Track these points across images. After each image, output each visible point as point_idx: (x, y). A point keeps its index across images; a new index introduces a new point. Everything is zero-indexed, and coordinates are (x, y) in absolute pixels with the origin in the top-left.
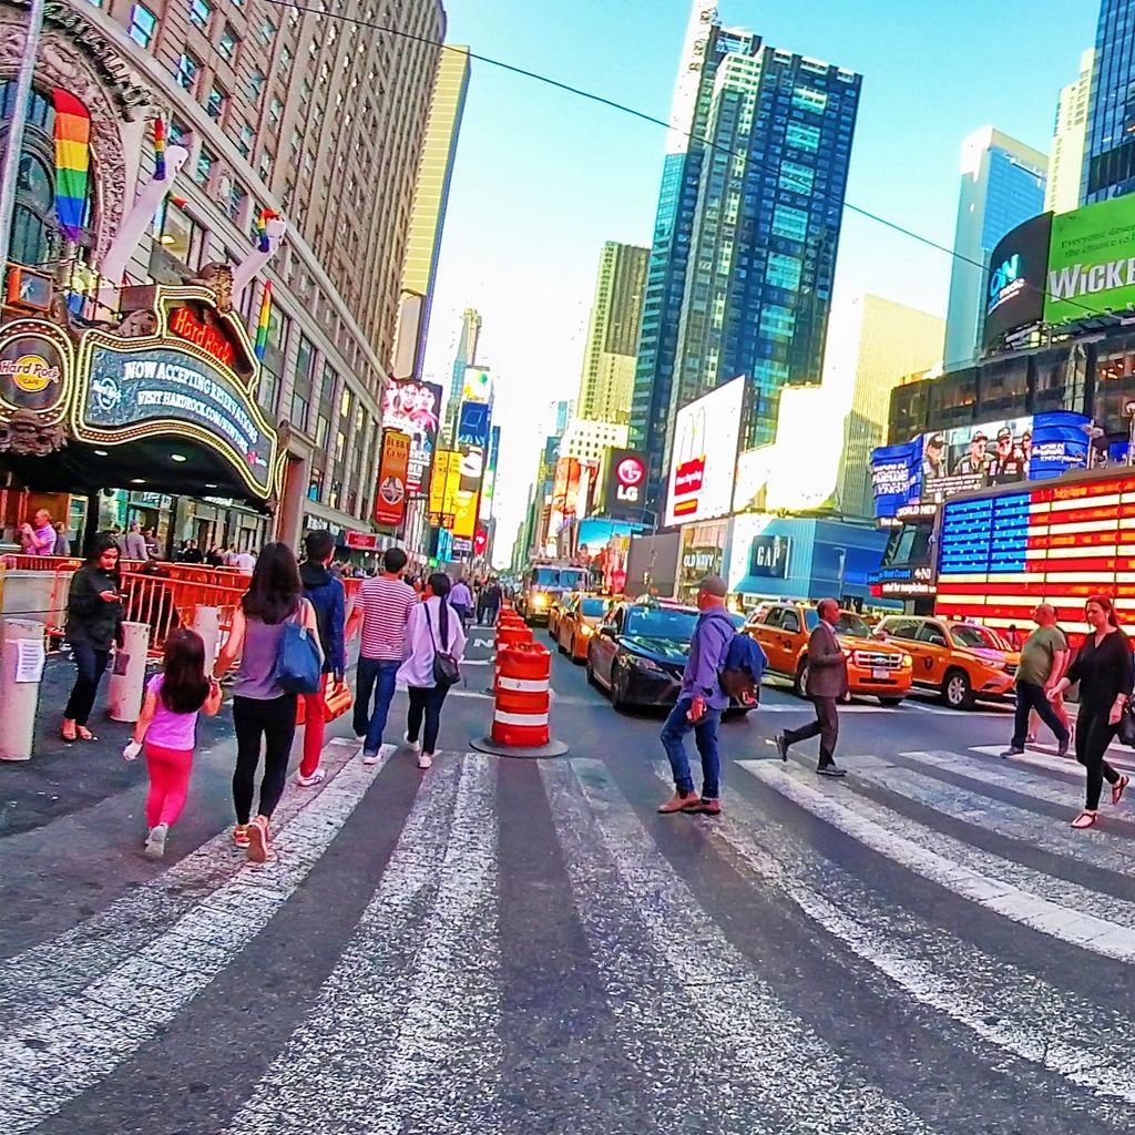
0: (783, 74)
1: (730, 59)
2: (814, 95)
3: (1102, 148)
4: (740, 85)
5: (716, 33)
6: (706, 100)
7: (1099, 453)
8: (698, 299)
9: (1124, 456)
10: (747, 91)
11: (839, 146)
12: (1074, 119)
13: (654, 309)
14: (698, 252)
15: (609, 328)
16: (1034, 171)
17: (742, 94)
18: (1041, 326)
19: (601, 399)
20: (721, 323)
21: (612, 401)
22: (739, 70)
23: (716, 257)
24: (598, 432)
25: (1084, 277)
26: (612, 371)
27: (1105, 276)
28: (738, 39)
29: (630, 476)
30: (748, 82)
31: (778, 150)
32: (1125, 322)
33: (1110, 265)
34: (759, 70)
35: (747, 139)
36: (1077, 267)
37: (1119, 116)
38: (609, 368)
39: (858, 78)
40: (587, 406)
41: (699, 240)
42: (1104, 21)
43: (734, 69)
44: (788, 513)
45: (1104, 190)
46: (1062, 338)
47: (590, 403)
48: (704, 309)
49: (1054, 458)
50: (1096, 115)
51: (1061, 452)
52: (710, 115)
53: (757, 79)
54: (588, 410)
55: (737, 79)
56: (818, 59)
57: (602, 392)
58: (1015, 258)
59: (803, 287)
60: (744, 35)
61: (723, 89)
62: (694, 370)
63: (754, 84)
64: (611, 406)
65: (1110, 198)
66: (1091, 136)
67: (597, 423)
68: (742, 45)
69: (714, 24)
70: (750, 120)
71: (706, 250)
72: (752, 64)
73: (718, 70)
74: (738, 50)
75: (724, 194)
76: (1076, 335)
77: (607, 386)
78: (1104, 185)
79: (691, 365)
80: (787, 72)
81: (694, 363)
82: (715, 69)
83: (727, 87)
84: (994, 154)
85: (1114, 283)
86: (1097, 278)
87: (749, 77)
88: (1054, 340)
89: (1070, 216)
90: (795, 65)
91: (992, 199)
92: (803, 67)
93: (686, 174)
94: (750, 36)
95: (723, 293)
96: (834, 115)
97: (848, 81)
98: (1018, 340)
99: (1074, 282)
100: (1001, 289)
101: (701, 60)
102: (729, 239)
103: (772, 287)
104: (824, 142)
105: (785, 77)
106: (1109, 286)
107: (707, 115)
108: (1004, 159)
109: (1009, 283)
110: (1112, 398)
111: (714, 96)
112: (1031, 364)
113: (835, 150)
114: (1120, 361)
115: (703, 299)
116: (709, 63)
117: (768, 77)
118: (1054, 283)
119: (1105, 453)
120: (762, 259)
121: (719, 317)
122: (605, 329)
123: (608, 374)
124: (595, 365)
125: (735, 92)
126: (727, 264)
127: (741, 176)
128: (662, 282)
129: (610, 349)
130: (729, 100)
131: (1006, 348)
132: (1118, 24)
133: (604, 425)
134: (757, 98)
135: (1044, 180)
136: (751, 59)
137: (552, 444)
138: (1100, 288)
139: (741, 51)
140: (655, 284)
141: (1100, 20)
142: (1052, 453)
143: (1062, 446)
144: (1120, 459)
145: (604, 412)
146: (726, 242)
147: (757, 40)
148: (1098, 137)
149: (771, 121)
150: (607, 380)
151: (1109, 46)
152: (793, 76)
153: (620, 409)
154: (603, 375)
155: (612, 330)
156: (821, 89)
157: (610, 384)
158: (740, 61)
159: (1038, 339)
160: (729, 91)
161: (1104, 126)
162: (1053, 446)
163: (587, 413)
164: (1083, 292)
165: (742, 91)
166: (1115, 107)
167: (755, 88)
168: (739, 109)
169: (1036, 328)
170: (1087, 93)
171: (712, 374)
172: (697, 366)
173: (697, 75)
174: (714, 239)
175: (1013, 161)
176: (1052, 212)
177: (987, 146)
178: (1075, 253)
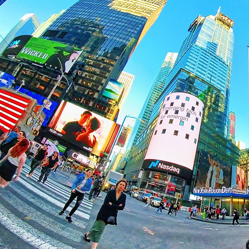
3: (51, 29)
7: (12, 87)
9: (16, 90)
12: (51, 21)
16: (35, 26)
18: (16, 56)
25: (30, 51)
27: (34, 53)
32: (33, 64)
33: (37, 52)
36: (30, 49)
37: (59, 25)
45: (46, 37)
46: (19, 60)
49: (4, 83)
50: (55, 22)
51: (6, 82)
58: (19, 41)
65: (46, 39)
66: (51, 26)
76: (22, 61)
78: (46, 36)
84: (30, 19)
85: (35, 55)
86: (33, 53)
88: (17, 60)
89: (35, 38)
98: (10, 56)
99: (28, 51)
100: (12, 45)
106: (34, 55)
108: (32, 21)
109: (15, 45)
110: (22, 77)
112: (10, 62)
114: (27, 71)
118: (24, 49)
119: (13, 87)
131: (7, 57)
132: (74, 9)
135: (36, 29)
138: (32, 55)
142: (4, 81)
143: (7, 81)
144: (15, 90)
148: (52, 27)
151: (69, 11)
159: (14, 58)
161: (55, 25)
162: (5, 80)
164: (28, 54)
166: (60, 23)
169: (15, 56)
170: (57, 17)
175: (33, 22)
176: (32, 36)
177: (30, 17)
178: (32, 46)
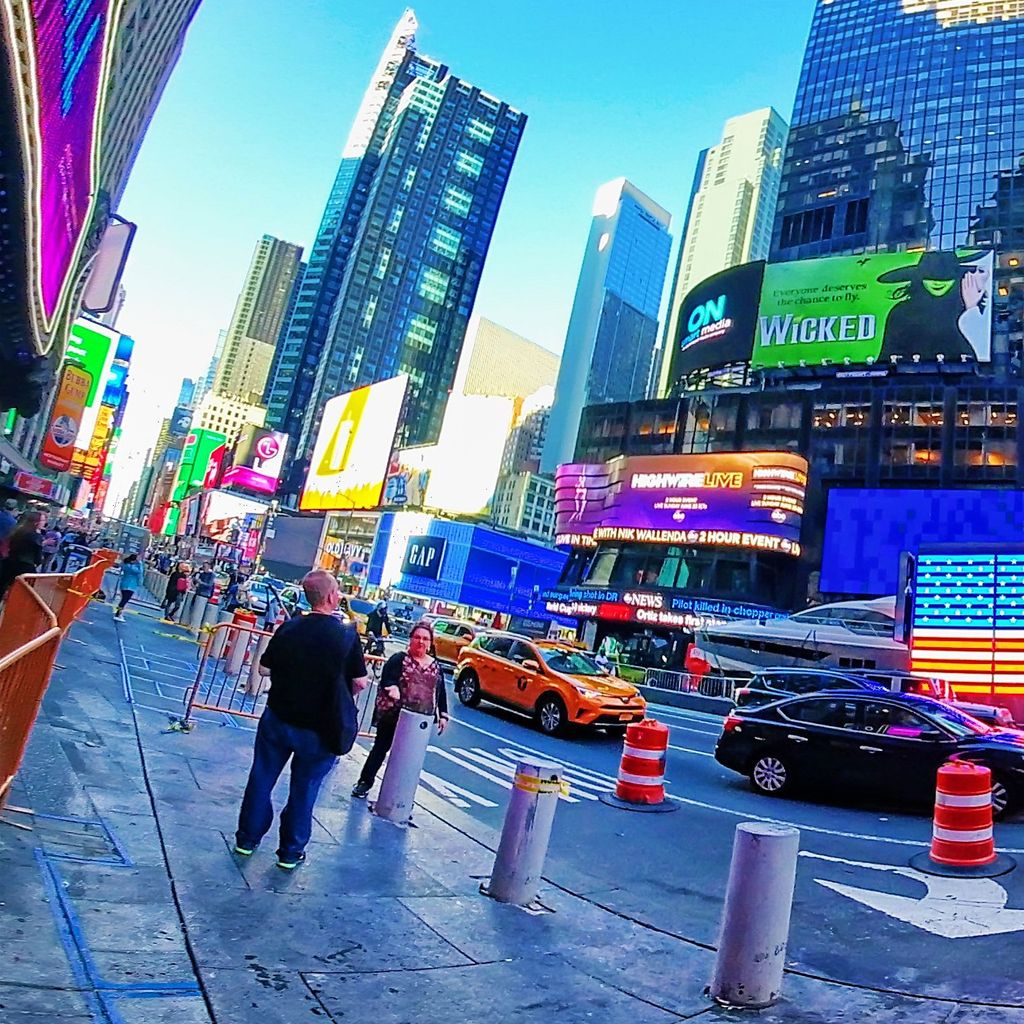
0: (461, 102)
1: (418, 82)
2: (484, 127)
4: (423, 107)
5: (410, 57)
6: (389, 116)
8: (353, 297)
10: (428, 114)
11: (497, 177)
12: (714, 179)
13: (307, 301)
14: (359, 253)
15: (254, 314)
17: (422, 115)
19: (236, 379)
20: (370, 324)
21: (247, 382)
22: (424, 93)
23: (376, 260)
24: (231, 409)
25: (795, 327)
26: (250, 355)
27: (817, 329)
28: (428, 66)
29: (268, 452)
30: (430, 106)
31: (445, 173)
32: (840, 375)
33: (823, 320)
34: (441, 97)
35: (419, 158)
36: (789, 316)
38: (249, 351)
39: (524, 118)
40: (223, 384)
41: (362, 242)
42: (802, 93)
43: (420, 92)
44: (445, 516)
47: (225, 382)
48: (357, 308)
52: (390, 130)
53: (438, 104)
54: (224, 388)
55: (421, 101)
56: (493, 95)
57: (238, 373)
58: (722, 299)
59: (448, 301)
60: (433, 63)
61: (408, 108)
62: (339, 364)
63: (435, 108)
64: (245, 388)
67: (231, 402)
68: (429, 73)
69: (409, 48)
70: (425, 141)
71: (366, 253)
72: (436, 90)
73: (405, 91)
74: (425, 76)
75: (391, 204)
77: (243, 368)
78: (797, 242)
79: (337, 359)
80: (464, 102)
81: (340, 357)
82: (402, 90)
83: (411, 107)
85: (826, 337)
86: (809, 329)
87: (432, 102)
90: (474, 96)
91: (618, 245)
92: (480, 100)
93: (358, 181)
94: (438, 65)
95: (375, 296)
96: (498, 148)
97: (514, 119)
99: (785, 329)
100: (703, 326)
101: (391, 80)
102: (389, 246)
103: (420, 297)
104: (486, 171)
105: (462, 106)
106: (821, 338)
107: (386, 129)
108: (632, 209)
109: (713, 322)
111: (396, 114)
112: (741, 401)
113: (493, 180)
115: (357, 299)
116: (398, 83)
117: (449, 104)
118: (764, 328)
120: (415, 270)
121: (369, 318)
122: (250, 314)
123: (246, 357)
124: (236, 347)
125: (417, 113)
126: (383, 269)
127: (409, 190)
128: (319, 277)
129: (251, 334)
130: (410, 119)
132: (816, 98)
133: (236, 404)
134: (435, 121)
136: (436, 85)
137: (179, 414)
138: (812, 338)
139: (428, 77)
140: (311, 278)
141: (798, 92)
145: (237, 392)
146: (386, 249)
147: (444, 70)
149: (443, 145)
150: (245, 363)
152: (469, 107)
153: (253, 391)
154: (242, 357)
155: (256, 317)
156: (491, 123)
157: (247, 366)
158: (428, 85)
160: (412, 111)
163: (222, 391)
164: (794, 341)
165: (424, 113)
167: (435, 112)
168: (418, 129)
171: (355, 370)
172: (342, 360)
173: (384, 93)
174: (375, 244)
